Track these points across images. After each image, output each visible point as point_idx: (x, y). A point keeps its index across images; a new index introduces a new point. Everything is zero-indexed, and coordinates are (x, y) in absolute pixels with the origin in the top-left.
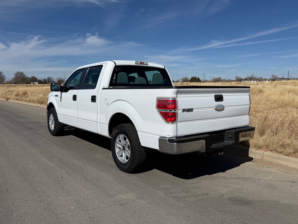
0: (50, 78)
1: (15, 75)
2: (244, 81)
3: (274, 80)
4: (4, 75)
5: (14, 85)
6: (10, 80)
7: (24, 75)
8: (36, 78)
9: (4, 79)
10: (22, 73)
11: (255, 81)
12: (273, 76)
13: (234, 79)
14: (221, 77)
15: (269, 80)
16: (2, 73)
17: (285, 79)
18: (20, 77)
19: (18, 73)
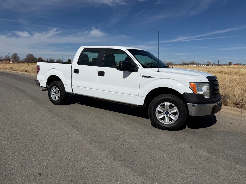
0: (52, 59)
1: (27, 56)
2: (188, 65)
3: (208, 65)
4: (18, 56)
5: (27, 63)
6: (22, 59)
7: (34, 56)
8: (42, 59)
9: (18, 59)
10: (32, 55)
11: (195, 65)
12: (208, 62)
13: (181, 64)
14: (172, 62)
15: (205, 65)
16: (17, 54)
17: (216, 65)
18: (30, 57)
19: (29, 55)
